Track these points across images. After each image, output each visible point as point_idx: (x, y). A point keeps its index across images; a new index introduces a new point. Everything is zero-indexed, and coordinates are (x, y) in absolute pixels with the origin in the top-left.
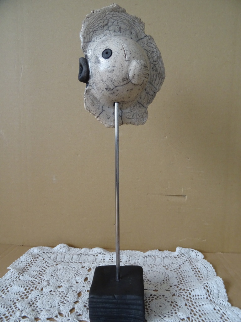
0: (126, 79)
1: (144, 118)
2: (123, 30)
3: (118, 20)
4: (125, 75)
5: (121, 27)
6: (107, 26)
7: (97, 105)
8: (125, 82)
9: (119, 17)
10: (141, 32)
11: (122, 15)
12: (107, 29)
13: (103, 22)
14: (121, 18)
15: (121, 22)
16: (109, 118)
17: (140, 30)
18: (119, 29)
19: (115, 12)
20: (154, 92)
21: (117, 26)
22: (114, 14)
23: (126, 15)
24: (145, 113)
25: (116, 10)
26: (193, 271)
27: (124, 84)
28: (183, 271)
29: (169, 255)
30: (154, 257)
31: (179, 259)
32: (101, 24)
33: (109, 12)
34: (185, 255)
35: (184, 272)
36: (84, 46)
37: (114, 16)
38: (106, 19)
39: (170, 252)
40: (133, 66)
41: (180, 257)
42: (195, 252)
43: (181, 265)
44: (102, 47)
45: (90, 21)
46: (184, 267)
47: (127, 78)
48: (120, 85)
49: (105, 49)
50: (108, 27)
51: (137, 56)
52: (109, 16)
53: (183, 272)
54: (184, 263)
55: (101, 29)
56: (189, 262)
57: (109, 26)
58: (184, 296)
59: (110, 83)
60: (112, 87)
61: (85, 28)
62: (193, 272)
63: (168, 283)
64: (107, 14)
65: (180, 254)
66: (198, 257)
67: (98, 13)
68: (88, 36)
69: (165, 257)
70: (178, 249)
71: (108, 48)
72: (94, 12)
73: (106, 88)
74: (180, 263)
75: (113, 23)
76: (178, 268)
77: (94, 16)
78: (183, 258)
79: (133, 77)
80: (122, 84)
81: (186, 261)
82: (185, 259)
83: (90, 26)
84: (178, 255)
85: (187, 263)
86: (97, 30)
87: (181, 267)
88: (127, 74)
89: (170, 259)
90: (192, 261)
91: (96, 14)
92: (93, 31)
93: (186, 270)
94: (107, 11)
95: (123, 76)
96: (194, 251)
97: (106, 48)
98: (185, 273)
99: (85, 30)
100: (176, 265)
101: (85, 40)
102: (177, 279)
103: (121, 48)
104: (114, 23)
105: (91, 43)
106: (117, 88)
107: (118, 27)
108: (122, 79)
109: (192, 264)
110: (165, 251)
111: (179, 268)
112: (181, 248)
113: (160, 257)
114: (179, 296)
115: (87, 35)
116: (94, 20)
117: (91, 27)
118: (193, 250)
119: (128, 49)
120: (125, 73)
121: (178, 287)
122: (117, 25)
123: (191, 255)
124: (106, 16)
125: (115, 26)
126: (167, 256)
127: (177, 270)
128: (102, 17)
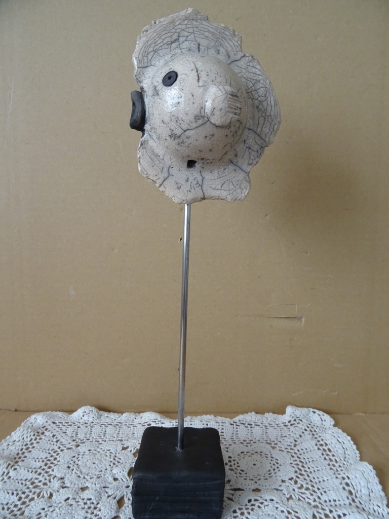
0: (200, 117)
1: (243, 189)
2: (204, 48)
3: (196, 32)
4: (199, 110)
5: (201, 44)
6: (178, 43)
7: (159, 165)
8: (200, 122)
9: (197, 28)
10: (235, 51)
11: (202, 24)
12: (177, 47)
13: (171, 37)
14: (201, 30)
15: (200, 36)
16: (179, 188)
17: (233, 47)
18: (197, 47)
19: (190, 21)
20: (261, 145)
21: (194, 42)
22: (189, 23)
23: (208, 25)
24: (244, 181)
25: (191, 18)
26: (319, 449)
27: (198, 125)
28: (302, 450)
29: (274, 421)
30: (249, 424)
31: (292, 428)
32: (168, 39)
33: (181, 21)
34: (301, 420)
35: (304, 453)
36: (138, 73)
37: (188, 26)
38: (176, 32)
39: (276, 415)
40: (212, 94)
41: (295, 424)
42: (319, 415)
43: (297, 440)
44: (164, 71)
45: (149, 36)
46: (303, 444)
47: (203, 114)
48: (192, 127)
49: (167, 72)
50: (179, 45)
51: (219, 79)
52: (180, 26)
53: (302, 453)
54: (302, 435)
55: (167, 46)
56: (311, 433)
57: (181, 43)
58: (309, 501)
59: (175, 125)
60: (178, 132)
61: (141, 47)
62: (320, 451)
63: (277, 474)
64: (177, 23)
65: (294, 419)
66: (324, 423)
67: (162, 24)
68: (145, 58)
69: (268, 425)
70: (289, 410)
71: (171, 70)
72: (155, 23)
73: (170, 134)
74: (295, 436)
75: (187, 37)
76: (292, 445)
77: (156, 28)
78: (298, 425)
79: (213, 114)
80: (194, 125)
81: (304, 431)
82: (303, 428)
83: (149, 43)
84: (290, 422)
85: (307, 436)
86: (160, 49)
87: (297, 443)
88: (203, 108)
89: (278, 428)
90: (315, 431)
91: (159, 25)
92: (153, 51)
93: (306, 449)
94: (176, 19)
95: (196, 113)
96: (317, 412)
97: (169, 71)
98: (306, 454)
99: (141, 49)
100: (289, 440)
101: (140, 65)
102: (294, 467)
103: (191, 69)
104: (189, 37)
105: (149, 69)
106: (188, 133)
107: (196, 43)
108: (193, 117)
109: (316, 436)
110: (266, 415)
111: (295, 446)
112: (294, 408)
113: (259, 425)
114: (299, 499)
115: (143, 57)
116: (156, 34)
117: (151, 44)
118: (315, 410)
119: (203, 69)
120: (199, 107)
121: (296, 482)
122: (194, 40)
123: (312, 421)
124: (176, 28)
125: (190, 42)
126: (271, 423)
127: (291, 449)
128: (168, 29)
